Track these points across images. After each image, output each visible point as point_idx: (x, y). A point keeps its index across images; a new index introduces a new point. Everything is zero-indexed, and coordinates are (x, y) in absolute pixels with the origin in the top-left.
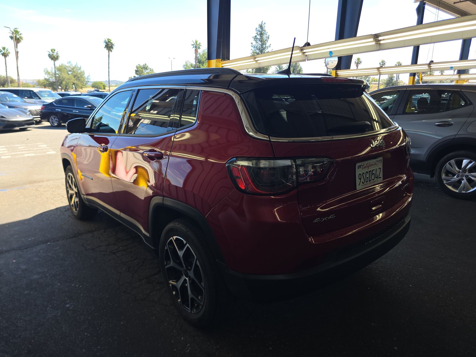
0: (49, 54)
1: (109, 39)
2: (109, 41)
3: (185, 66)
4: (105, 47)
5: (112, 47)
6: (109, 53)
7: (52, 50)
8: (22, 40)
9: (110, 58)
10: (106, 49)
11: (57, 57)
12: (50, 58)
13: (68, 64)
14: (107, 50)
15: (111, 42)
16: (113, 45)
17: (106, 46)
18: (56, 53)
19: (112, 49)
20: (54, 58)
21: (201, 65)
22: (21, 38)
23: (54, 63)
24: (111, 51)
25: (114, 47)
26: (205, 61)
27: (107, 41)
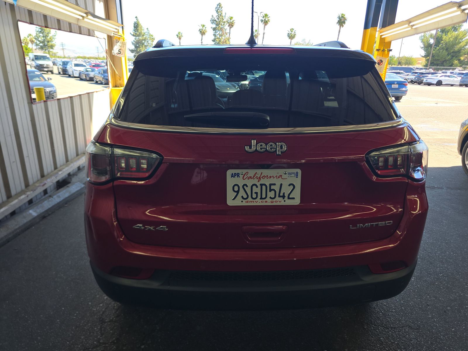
0: (288, 34)
1: (343, 14)
2: (343, 16)
3: (423, 37)
4: (337, 23)
5: (344, 22)
6: (340, 28)
7: (291, 30)
8: (269, 23)
9: (340, 34)
10: (338, 24)
11: (294, 36)
12: (288, 37)
13: (302, 41)
14: (339, 26)
15: (344, 17)
16: (346, 19)
17: (338, 21)
18: (294, 32)
19: (344, 25)
20: (291, 37)
21: (444, 34)
22: (269, 21)
23: (291, 41)
24: (343, 26)
25: (346, 22)
26: (451, 30)
27: (341, 17)
